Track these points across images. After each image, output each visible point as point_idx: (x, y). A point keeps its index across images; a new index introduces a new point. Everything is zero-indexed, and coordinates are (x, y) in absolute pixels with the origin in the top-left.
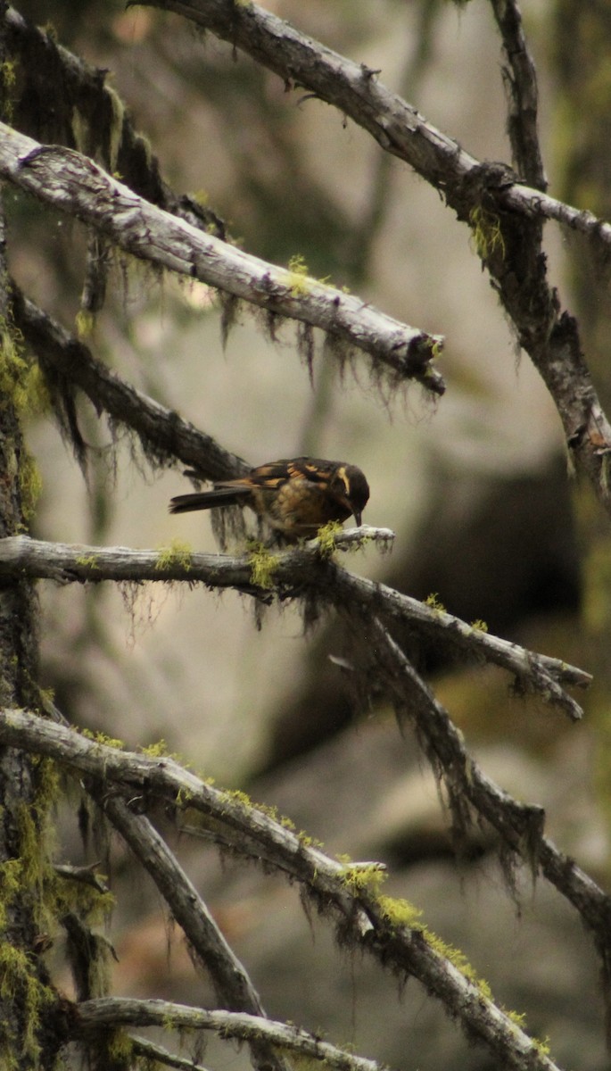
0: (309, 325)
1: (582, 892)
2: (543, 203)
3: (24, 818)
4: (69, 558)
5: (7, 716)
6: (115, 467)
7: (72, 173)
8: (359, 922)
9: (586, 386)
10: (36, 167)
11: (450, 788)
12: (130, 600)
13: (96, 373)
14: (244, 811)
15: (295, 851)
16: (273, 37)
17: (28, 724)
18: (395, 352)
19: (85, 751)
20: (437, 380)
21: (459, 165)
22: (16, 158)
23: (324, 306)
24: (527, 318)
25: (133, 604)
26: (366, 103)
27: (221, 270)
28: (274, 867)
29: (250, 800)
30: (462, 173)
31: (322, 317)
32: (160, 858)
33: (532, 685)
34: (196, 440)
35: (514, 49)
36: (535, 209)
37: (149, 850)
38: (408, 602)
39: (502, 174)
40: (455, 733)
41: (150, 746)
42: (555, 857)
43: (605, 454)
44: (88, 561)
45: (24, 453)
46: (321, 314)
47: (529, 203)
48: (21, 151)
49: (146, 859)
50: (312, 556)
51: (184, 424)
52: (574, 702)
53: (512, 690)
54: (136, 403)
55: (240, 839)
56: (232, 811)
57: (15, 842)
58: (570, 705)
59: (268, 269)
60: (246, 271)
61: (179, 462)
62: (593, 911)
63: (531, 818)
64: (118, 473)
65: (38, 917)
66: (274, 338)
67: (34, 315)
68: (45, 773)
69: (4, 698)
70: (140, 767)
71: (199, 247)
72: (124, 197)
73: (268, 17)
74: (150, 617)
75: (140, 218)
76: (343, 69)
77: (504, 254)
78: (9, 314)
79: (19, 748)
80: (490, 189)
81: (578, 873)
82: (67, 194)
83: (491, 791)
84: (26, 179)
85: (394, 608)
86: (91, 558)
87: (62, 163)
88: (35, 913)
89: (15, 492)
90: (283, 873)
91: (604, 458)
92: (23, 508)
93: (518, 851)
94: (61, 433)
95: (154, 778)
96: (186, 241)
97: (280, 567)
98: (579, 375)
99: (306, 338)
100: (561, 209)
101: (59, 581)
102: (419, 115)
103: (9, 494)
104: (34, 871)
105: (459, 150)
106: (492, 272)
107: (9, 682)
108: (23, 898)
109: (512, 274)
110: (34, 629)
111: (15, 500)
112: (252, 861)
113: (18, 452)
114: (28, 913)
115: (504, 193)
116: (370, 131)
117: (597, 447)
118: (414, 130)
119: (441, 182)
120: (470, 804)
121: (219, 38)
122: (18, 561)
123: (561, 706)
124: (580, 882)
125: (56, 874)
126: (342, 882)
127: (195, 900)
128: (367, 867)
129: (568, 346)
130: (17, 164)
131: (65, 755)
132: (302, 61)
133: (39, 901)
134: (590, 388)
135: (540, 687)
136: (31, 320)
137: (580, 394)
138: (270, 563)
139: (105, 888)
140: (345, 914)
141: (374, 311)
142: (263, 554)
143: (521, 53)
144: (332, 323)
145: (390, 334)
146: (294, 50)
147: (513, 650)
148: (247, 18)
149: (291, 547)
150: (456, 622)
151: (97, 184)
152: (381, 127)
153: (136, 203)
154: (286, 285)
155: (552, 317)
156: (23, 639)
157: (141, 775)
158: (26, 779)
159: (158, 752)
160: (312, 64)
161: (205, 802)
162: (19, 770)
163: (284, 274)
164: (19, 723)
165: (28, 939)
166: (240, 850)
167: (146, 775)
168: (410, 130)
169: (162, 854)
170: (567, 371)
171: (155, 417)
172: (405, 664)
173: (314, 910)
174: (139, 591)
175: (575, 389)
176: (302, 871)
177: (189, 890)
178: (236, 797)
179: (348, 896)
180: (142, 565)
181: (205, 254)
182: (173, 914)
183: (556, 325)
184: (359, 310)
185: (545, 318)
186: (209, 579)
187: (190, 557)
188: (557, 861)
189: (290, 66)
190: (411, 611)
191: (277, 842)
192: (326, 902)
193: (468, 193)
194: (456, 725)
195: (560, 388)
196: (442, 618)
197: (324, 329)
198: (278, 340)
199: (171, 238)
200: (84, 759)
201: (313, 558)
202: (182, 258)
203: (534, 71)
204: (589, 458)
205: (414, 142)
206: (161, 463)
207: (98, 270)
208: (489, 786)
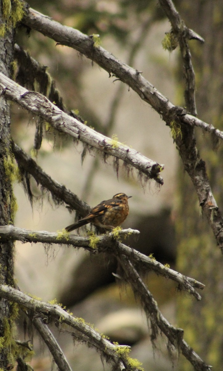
0: (117, 158)
1: (195, 360)
2: (196, 121)
3: (6, 323)
4: (26, 234)
5: (2, 287)
6: (42, 203)
7: (38, 101)
8: (120, 366)
9: (207, 185)
10: (26, 98)
11: (151, 322)
12: (47, 250)
13: (38, 171)
14: (82, 325)
15: (99, 340)
16: (106, 58)
17: (9, 290)
18: (147, 169)
19: (29, 301)
20: (161, 180)
21: (167, 106)
22: (20, 95)
23: (123, 152)
24: (188, 160)
25: (48, 251)
26: (137, 83)
27: (88, 137)
28: (92, 345)
29: (85, 321)
30: (168, 109)
31: (122, 156)
32: (50, 339)
33: (184, 288)
34: (71, 196)
35: (188, 68)
36: (193, 123)
37: (47, 337)
38: (143, 256)
39: (182, 110)
40: (154, 302)
41: (51, 300)
42: (186, 347)
43: (213, 209)
44: (33, 235)
45: (12, 197)
46: (122, 155)
47: (191, 121)
48: (21, 92)
49: (46, 340)
50: (110, 238)
51: (67, 190)
52: (198, 294)
53: (177, 289)
54: (51, 182)
55: (81, 335)
56: (78, 325)
57: (2, 331)
58: (197, 295)
59: (104, 138)
60: (97, 138)
61: (64, 203)
62: (199, 367)
63: (179, 334)
64: (43, 206)
65: (9, 358)
66: (105, 162)
67: (17, 149)
68: (14, 308)
69: (2, 281)
70: (47, 308)
71: (81, 129)
72: (56, 110)
73: (105, 51)
74: (53, 256)
75: (61, 118)
76: (129, 71)
77: (181, 138)
78: (10, 148)
79: (5, 299)
80: (178, 115)
81: (194, 354)
82: (36, 108)
83: (166, 323)
84: (23, 102)
85: (138, 258)
86: (34, 234)
87: (36, 97)
88: (8, 356)
89: (9, 210)
90: (95, 347)
91: (212, 210)
92: (11, 216)
93: (174, 345)
94: (24, 190)
95: (52, 312)
96: (77, 127)
97: (99, 241)
98: (205, 181)
99: (116, 163)
100: (202, 123)
101: (23, 242)
102: (155, 88)
103: (7, 211)
104: (8, 342)
105: (168, 101)
106: (177, 143)
107: (3, 275)
108: (4, 351)
109: (184, 145)
110: (13, 258)
111: (9, 213)
112: (84, 342)
113: (10, 196)
114: (6, 356)
115: (183, 117)
116: (138, 93)
117: (210, 206)
118: (153, 93)
119: (161, 112)
120: (158, 327)
121: (87, 58)
122: (9, 234)
123: (194, 295)
124: (195, 357)
125: (15, 343)
126: (116, 351)
127: (62, 355)
128: (124, 347)
129: (202, 171)
130: (20, 97)
131: (22, 302)
132: (116, 67)
133: (9, 352)
134: (208, 186)
135: (187, 288)
136: (17, 151)
137: (205, 187)
138: (96, 239)
139: (32, 349)
140: (116, 363)
141: (140, 155)
142: (94, 236)
143: (190, 69)
144: (126, 158)
145: (145, 163)
146: (113, 63)
147: (178, 275)
148: (97, 51)
149: (103, 234)
150: (159, 264)
151: (47, 105)
152: (142, 92)
153: (60, 113)
154: (110, 144)
155: (197, 161)
156: (9, 261)
157: (47, 311)
158: (7, 310)
159: (54, 303)
160: (119, 68)
161: (69, 321)
162: (5, 306)
163: (110, 140)
164: (6, 290)
165: (5, 365)
166: (80, 338)
167: (49, 310)
168: (151, 93)
169: (51, 338)
170: (201, 179)
171: (57, 187)
172: (138, 278)
173: (105, 361)
174: (50, 247)
175: (203, 186)
176: (101, 347)
177: (60, 351)
178: (80, 320)
179: (117, 357)
180: (52, 238)
181: (83, 132)
182: (54, 359)
183: (198, 164)
184: (136, 154)
185: (194, 161)
186: (75, 244)
187: (69, 236)
188: (187, 349)
189: (111, 68)
190: (144, 259)
191: (93, 336)
192: (109, 358)
193: (170, 116)
194: (155, 300)
195: (198, 185)
196: (154, 262)
197: (123, 160)
198: (107, 163)
199: (71, 125)
200: (28, 304)
201: (111, 239)
202: (75, 133)
203: (194, 76)
204: (207, 210)
205: (153, 97)
206: (58, 203)
207: (40, 135)
208: (165, 322)
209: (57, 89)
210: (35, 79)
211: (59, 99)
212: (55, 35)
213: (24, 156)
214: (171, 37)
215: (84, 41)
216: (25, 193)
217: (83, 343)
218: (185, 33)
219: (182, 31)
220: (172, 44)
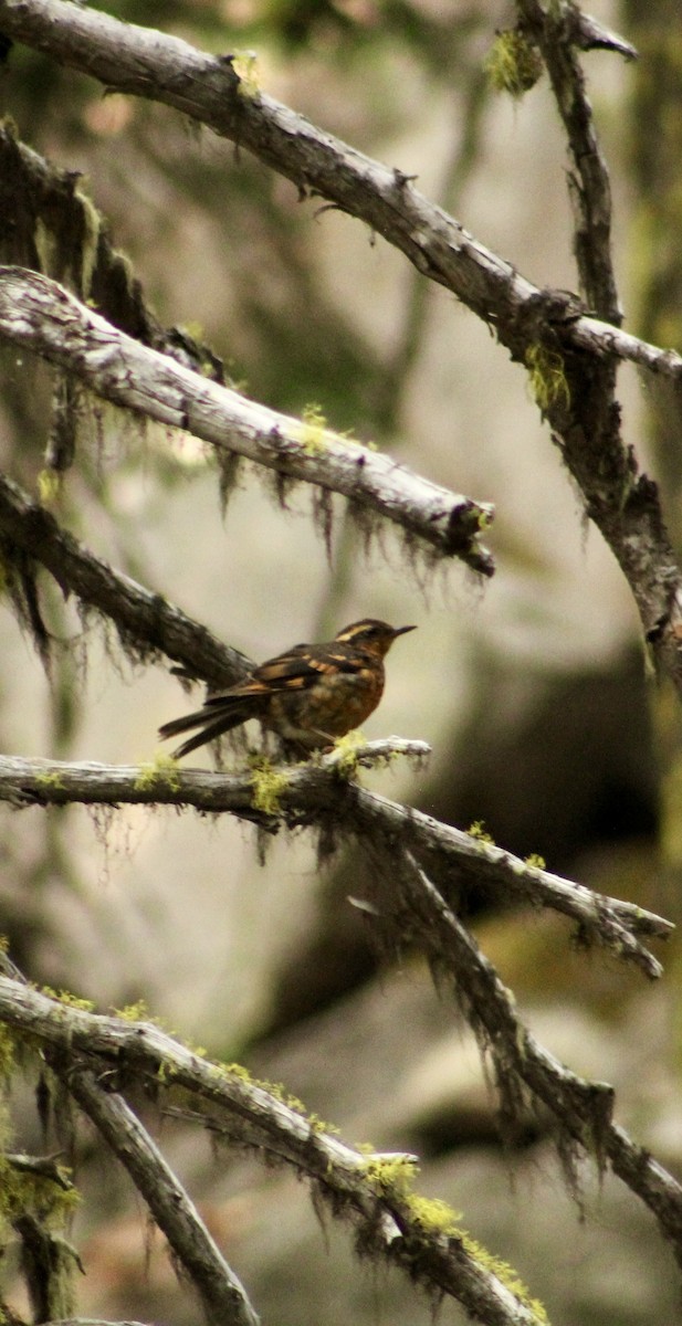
0: (327, 489)
1: (660, 1192)
2: (617, 341)
4: (27, 775)
6: (85, 663)
7: (35, 300)
8: (384, 1227)
9: (669, 566)
11: (497, 1062)
12: (103, 828)
13: (62, 546)
14: (241, 1089)
15: (305, 1139)
16: (285, 133)
18: (433, 523)
19: (46, 1013)
20: (485, 558)
21: (512, 293)
23: (347, 467)
24: (597, 483)
25: (106, 831)
26: (400, 215)
27: (219, 421)
28: (278, 1159)
29: (250, 1076)
30: (517, 302)
31: (343, 480)
32: (137, 1146)
33: (600, 937)
34: (186, 630)
35: (582, 151)
36: (607, 348)
37: (124, 1137)
38: (447, 832)
39: (567, 304)
40: (503, 993)
41: (127, 1007)
42: (627, 1147)
44: (51, 778)
46: (342, 476)
47: (600, 341)
49: (119, 1147)
50: (329, 774)
51: (171, 610)
52: (652, 957)
53: (574, 941)
54: (112, 585)
55: (237, 1124)
56: (227, 1090)
58: (647, 960)
59: (276, 420)
60: (249, 422)
61: (165, 657)
62: (673, 1216)
63: (597, 1100)
64: (88, 670)
66: (283, 505)
70: (113, 1034)
71: (192, 393)
72: (100, 331)
73: (278, 109)
74: (127, 849)
75: (119, 357)
76: (371, 174)
77: (568, 403)
80: (552, 322)
81: (655, 1168)
82: (28, 326)
83: (548, 1067)
85: (428, 839)
86: (55, 775)
87: (23, 288)
90: (289, 1165)
93: (581, 1140)
94: (19, 621)
95: (131, 1047)
96: (176, 385)
97: (289, 788)
98: (661, 552)
99: (322, 506)
100: (639, 348)
101: (15, 804)
102: (464, 231)
105: (514, 274)
106: (553, 423)
109: (578, 429)
112: (252, 1151)
115: (569, 327)
116: (404, 250)
117: (681, 642)
118: (458, 249)
119: (491, 314)
120: (522, 1082)
121: (219, 135)
123: (636, 961)
124: (658, 1179)
125: (8, 1166)
126: (364, 1177)
127: (180, 1199)
128: (394, 1160)
129: (647, 517)
131: (21, 1018)
132: (321, 164)
134: (673, 568)
135: (610, 937)
137: (662, 575)
138: (276, 782)
139: (69, 1183)
140: (367, 1217)
141: (407, 472)
142: (268, 771)
143: (591, 156)
144: (355, 487)
145: (427, 502)
146: (311, 149)
147: (577, 891)
148: (252, 110)
149: (301, 763)
150: (506, 856)
151: (65, 313)
152: (417, 245)
153: (114, 338)
154: (299, 441)
155: (628, 481)
157: (115, 1044)
159: (135, 1016)
160: (332, 167)
161: (194, 1077)
163: (297, 427)
166: (236, 1137)
167: (121, 1044)
168: (453, 250)
169: (140, 1141)
170: (646, 547)
171: (135, 602)
172: (443, 908)
173: (328, 1212)
174: (115, 817)
175: (655, 570)
176: (313, 1163)
177: (173, 1186)
178: (233, 1071)
179: (370, 1195)
180: (119, 785)
181: (200, 401)
182: (152, 1216)
183: (632, 492)
184: (389, 472)
185: (618, 483)
186: (201, 801)
187: (178, 774)
188: (628, 1153)
189: (305, 169)
190: (450, 842)
191: (283, 1127)
192: (343, 1202)
193: (524, 328)
194: (506, 984)
195: (636, 569)
196: (488, 851)
197: (346, 495)
198: (288, 509)
199: (157, 381)
200: (44, 1024)
201: (330, 777)
202: (171, 406)
203: (607, 178)
204: (672, 655)
205: (459, 264)
206: (143, 657)
207: (66, 420)
208: (545, 1060)
209: (121, 251)
210: (39, 219)
211: (130, 287)
212: (100, 58)
213: (10, 499)
214: (515, 44)
215: (203, 74)
216: (22, 628)
217: (247, 1153)
218: (567, 27)
219: (557, 21)
220: (521, 69)
